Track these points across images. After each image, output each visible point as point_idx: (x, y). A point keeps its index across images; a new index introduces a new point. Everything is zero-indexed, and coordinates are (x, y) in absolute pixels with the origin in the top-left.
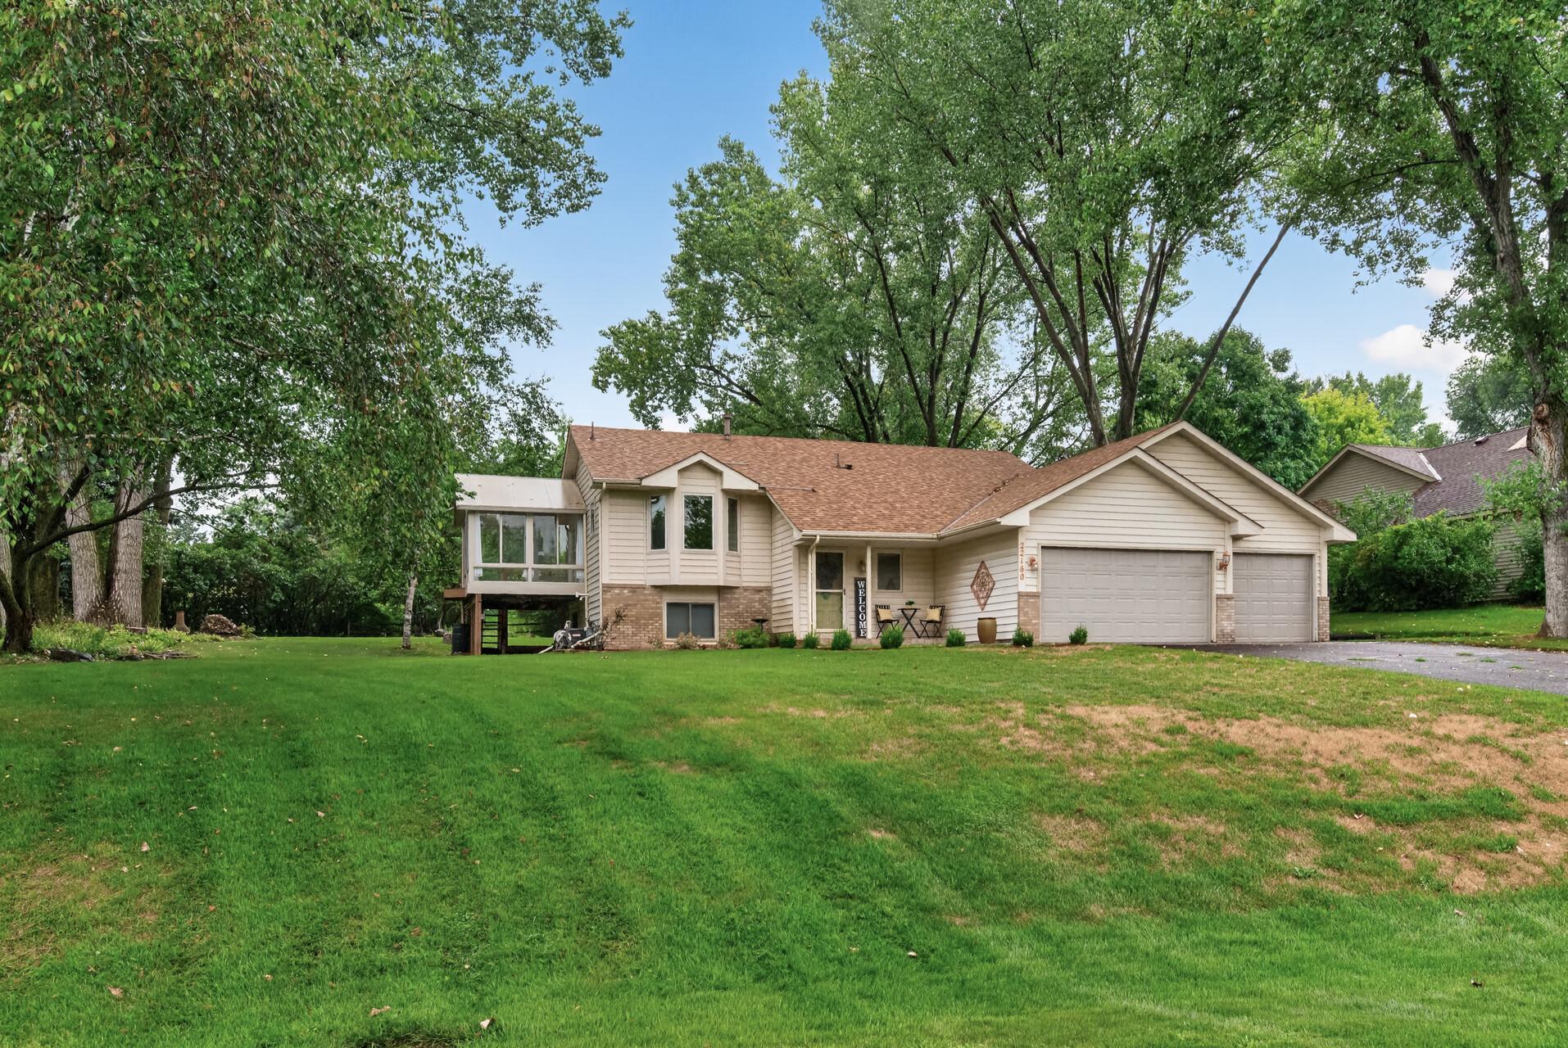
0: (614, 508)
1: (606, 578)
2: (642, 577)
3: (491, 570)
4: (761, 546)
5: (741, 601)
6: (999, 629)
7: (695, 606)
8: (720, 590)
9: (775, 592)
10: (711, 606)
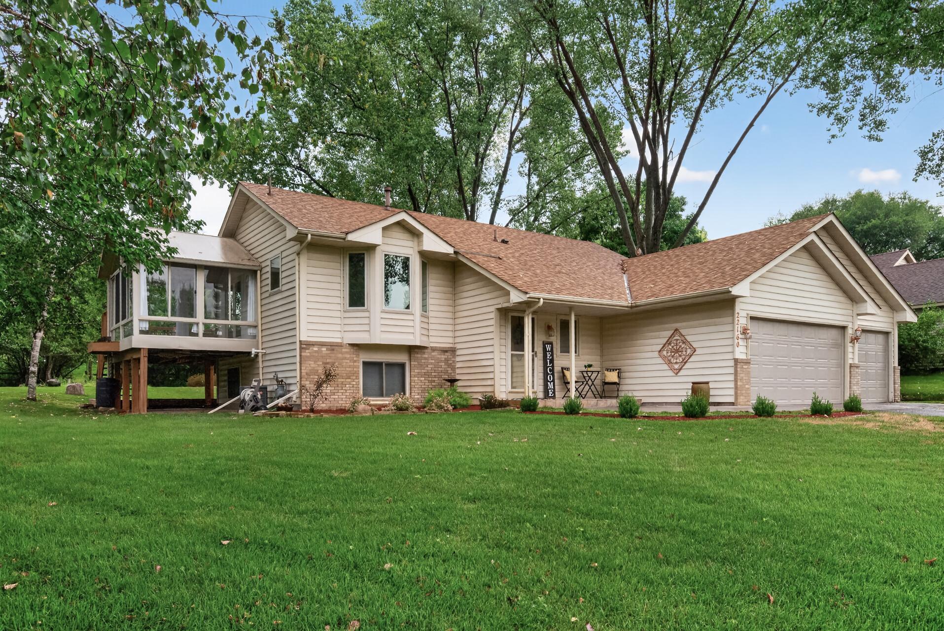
0: (312, 262)
1: (304, 335)
2: (338, 335)
3: (158, 323)
4: (443, 308)
5: (430, 361)
6: (712, 392)
7: (389, 365)
8: (411, 350)
9: (458, 352)
10: (402, 366)
